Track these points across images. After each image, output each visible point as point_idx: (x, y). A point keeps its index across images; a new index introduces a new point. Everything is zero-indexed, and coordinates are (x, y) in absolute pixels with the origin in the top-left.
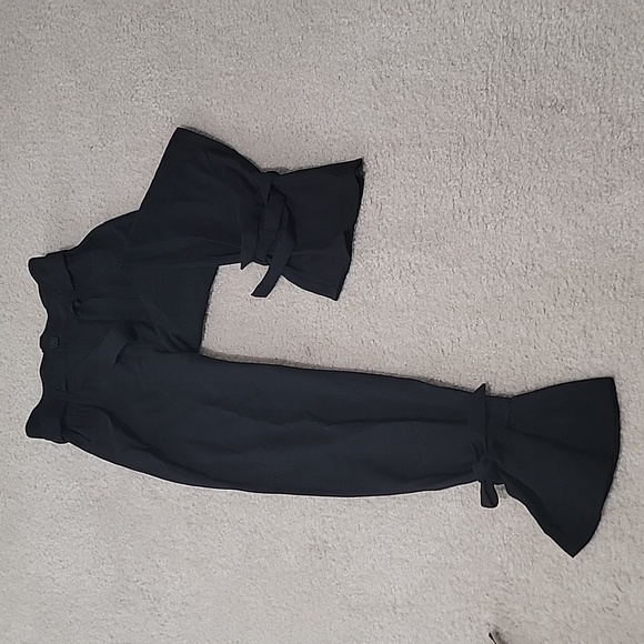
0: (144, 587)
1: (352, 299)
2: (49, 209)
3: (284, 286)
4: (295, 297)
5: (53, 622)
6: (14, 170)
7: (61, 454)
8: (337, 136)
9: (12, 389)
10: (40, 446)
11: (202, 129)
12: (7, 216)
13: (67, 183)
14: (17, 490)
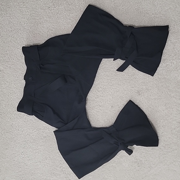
0: (63, 169)
1: (159, 76)
2: (29, 28)
3: (130, 69)
4: (134, 73)
5: (24, 178)
6: (14, 12)
7: (30, 119)
8: (157, 16)
9: (9, 94)
10: (21, 115)
11: (99, 6)
12: (10, 29)
13: (37, 20)
14: (10, 130)
